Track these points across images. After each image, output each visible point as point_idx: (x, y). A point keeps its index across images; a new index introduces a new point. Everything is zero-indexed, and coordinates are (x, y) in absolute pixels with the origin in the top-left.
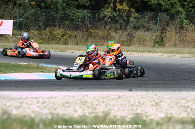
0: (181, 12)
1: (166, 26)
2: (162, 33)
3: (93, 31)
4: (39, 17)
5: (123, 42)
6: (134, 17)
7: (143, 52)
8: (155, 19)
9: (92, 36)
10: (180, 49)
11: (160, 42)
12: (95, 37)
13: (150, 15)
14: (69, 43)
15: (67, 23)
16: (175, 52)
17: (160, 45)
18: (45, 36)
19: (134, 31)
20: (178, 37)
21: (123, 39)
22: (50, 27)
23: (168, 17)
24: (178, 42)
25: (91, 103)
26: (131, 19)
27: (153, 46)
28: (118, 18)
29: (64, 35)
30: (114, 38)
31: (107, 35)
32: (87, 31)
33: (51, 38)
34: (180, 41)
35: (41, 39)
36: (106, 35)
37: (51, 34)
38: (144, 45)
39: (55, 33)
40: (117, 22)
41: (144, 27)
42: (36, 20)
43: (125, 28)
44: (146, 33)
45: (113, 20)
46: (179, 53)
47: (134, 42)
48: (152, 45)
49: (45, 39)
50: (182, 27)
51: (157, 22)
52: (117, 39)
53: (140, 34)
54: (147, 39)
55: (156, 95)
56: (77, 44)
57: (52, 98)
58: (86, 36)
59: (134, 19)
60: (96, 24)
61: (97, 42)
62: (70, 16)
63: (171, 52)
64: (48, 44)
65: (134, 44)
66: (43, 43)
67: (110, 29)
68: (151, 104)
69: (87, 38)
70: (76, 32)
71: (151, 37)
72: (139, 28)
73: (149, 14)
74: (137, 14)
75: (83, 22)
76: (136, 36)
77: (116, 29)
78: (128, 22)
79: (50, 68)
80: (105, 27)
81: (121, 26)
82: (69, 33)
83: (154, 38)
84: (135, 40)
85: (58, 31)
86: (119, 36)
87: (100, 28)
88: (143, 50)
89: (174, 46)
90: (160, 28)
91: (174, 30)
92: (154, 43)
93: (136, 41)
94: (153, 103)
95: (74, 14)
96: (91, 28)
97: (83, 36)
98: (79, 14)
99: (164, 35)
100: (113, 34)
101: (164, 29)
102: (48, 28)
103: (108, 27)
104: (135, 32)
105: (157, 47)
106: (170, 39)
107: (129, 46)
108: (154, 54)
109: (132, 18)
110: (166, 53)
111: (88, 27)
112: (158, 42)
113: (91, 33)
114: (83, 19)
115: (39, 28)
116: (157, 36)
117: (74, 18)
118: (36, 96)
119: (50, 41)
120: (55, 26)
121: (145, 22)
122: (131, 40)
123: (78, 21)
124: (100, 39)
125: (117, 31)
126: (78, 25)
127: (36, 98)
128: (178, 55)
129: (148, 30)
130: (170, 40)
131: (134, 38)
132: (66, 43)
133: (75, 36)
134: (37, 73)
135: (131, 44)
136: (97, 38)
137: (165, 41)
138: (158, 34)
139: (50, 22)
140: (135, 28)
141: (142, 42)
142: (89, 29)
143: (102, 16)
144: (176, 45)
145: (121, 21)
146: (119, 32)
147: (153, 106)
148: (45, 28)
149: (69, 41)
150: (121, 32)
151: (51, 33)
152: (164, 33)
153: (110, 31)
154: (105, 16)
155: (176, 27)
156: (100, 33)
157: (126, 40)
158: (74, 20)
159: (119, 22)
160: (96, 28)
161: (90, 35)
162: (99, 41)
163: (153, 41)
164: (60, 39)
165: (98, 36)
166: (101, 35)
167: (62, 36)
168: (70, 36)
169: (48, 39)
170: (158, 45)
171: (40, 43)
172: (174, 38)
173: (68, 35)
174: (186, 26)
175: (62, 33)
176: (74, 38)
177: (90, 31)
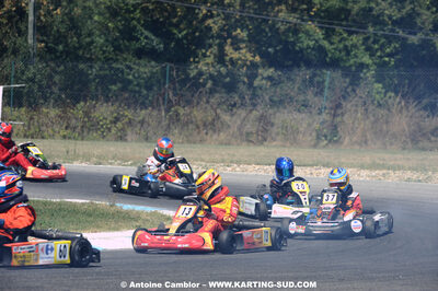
0: (368, 66)
1: (341, 101)
3: (181, 111)
5: (248, 134)
9: (178, 120)
11: (331, 135)
12: (187, 124)
13: (306, 74)
14: (129, 138)
17: (330, 141)
18: (74, 121)
19: (271, 111)
20: (369, 123)
21: (249, 127)
22: (86, 102)
24: (369, 136)
26: (256, 83)
27: (315, 146)
28: (229, 79)
29: (117, 120)
30: (229, 126)
31: (213, 120)
32: (167, 111)
33: (87, 124)
34: (375, 133)
35: (66, 128)
36: (210, 119)
37: (89, 117)
39: (97, 114)
44: (297, 116)
47: (273, 135)
48: (313, 143)
49: (74, 129)
51: (322, 90)
52: (234, 129)
53: (283, 117)
54: (301, 129)
56: (147, 139)
58: (167, 122)
59: (264, 82)
60: (189, 94)
61: (191, 135)
62: (122, 72)
65: (273, 139)
66: (69, 138)
67: (219, 105)
69: (169, 126)
70: (143, 112)
71: (309, 125)
73: (303, 73)
74: (272, 70)
76: (276, 121)
80: (208, 102)
82: (129, 113)
83: (316, 126)
84: (274, 130)
85: (104, 111)
86: (239, 122)
87: (198, 103)
89: (360, 145)
90: (329, 104)
92: (318, 138)
93: (278, 134)
95: (131, 69)
96: (178, 103)
97: (160, 122)
98: (142, 70)
99: (339, 119)
100: (226, 117)
101: (339, 106)
102: (82, 103)
103: (213, 101)
104: (275, 114)
105: (324, 147)
106: (352, 129)
107: (262, 144)
111: (170, 101)
112: (326, 136)
113: (178, 115)
116: (324, 122)
117: (131, 77)
119: (85, 134)
120: (96, 99)
122: (265, 130)
124: (198, 127)
125: (235, 110)
130: (352, 132)
131: (272, 125)
132: (122, 138)
133: (142, 122)
135: (265, 140)
136: (191, 126)
137: (341, 133)
138: (325, 116)
140: (273, 103)
141: (291, 136)
142: (173, 106)
143: (193, 74)
144: (366, 142)
146: (239, 112)
148: (74, 103)
149: (129, 132)
150: (242, 113)
151: (87, 114)
152: (338, 115)
153: (219, 111)
156: (198, 114)
157: (254, 130)
158: (130, 82)
160: (189, 103)
161: (176, 119)
162: (195, 133)
163: (314, 134)
164: (109, 129)
165: (192, 122)
166: (199, 118)
167: (111, 122)
168: (130, 123)
169: (82, 127)
170: (326, 142)
171: (64, 137)
172: (362, 126)
173: (127, 120)
174: (377, 96)
175: (112, 113)
176: (139, 126)
177: (176, 111)
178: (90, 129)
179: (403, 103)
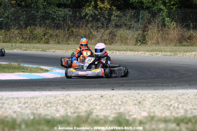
0: (163, 10)
1: (147, 25)
2: (144, 31)
3: (74, 30)
4: (20, 17)
5: (104, 40)
6: (116, 15)
7: (125, 51)
8: (136, 17)
9: (73, 34)
10: (162, 47)
11: (142, 40)
12: (76, 36)
13: (132, 13)
14: (51, 42)
15: (48, 22)
16: (157, 51)
17: (142, 43)
18: (25, 35)
19: (115, 30)
20: (160, 35)
21: (105, 37)
22: (31, 27)
23: (150, 15)
24: (160, 40)
25: (74, 102)
26: (113, 18)
27: (135, 45)
28: (99, 17)
29: (45, 34)
30: (96, 37)
31: (89, 34)
32: (68, 30)
33: (32, 37)
34: (163, 39)
35: (22, 39)
36: (87, 34)
37: (32, 34)
38: (126, 43)
39: (36, 32)
40: (98, 20)
41: (126, 25)
42: (17, 19)
43: (107, 27)
44: (128, 32)
45: (95, 18)
46: (161, 51)
49: (26, 39)
50: (164, 25)
51: (138, 20)
52: (98, 38)
53: (121, 32)
54: (129, 38)
55: (139, 94)
56: (59, 43)
57: (33, 98)
58: (68, 35)
59: (115, 17)
60: (78, 22)
62: (51, 15)
63: (153, 51)
64: (29, 43)
65: (116, 42)
66: (23, 43)
67: (92, 27)
68: (133, 103)
69: (69, 37)
70: (57, 31)
71: (133, 36)
72: (120, 26)
73: (131, 12)
74: (119, 12)
75: (64, 21)
76: (118, 34)
77: (98, 27)
78: (110, 20)
79: (31, 68)
80: (86, 26)
81: (103, 24)
82: (50, 32)
83: (136, 36)
84: (117, 38)
85: (39, 31)
86: (100, 35)
87: (82, 26)
88: (125, 49)
89: (156, 44)
90: (142, 26)
91: (156, 28)
92: (136, 41)
93: (118, 40)
94: (136, 102)
95: (55, 13)
96: (73, 27)
97: (65, 36)
98: (60, 13)
99: (146, 33)
100: (95, 33)
101: (146, 27)
102: (29, 27)
103: (89, 25)
104: (117, 31)
105: (139, 45)
106: (152, 37)
107: (111, 44)
108: (136, 53)
109: (113, 16)
110: (148, 51)
111: (69, 26)
112: (140, 41)
113: (73, 32)
114: (64, 18)
115: (20, 28)
116: (139, 34)
117: (55, 16)
118: (17, 96)
119: (31, 41)
120: (36, 25)
121: (126, 20)
122: (112, 38)
123: (59, 20)
125: (99, 29)
126: (59, 24)
127: (18, 98)
128: (160, 53)
129: (130, 28)
130: (152, 39)
131: (116, 36)
132: (47, 43)
133: (56, 35)
134: (18, 74)
135: (113, 43)
137: (147, 39)
138: (140, 32)
139: (31, 21)
140: (116, 26)
141: (124, 41)
142: (70, 28)
143: (83, 14)
144: (158, 43)
145: (103, 19)
146: (101, 30)
147: (136, 105)
148: (26, 27)
149: (51, 40)
150: (103, 31)
151: (31, 32)
152: (146, 31)
153: (91, 30)
154: (87, 14)
155: (158, 25)
156: (82, 31)
157: (107, 38)
158: (55, 19)
159: (101, 21)
160: (78, 26)
161: (71, 34)
163: (135, 40)
164: (42, 39)
165: (79, 35)
166: (82, 33)
167: (43, 36)
168: (51, 36)
169: (29, 38)
170: (140, 43)
171: (21, 42)
172: (156, 36)
173: (49, 34)
174: (168, 24)
175: (43, 32)
176: (55, 37)
177: (72, 30)
178: (33, 38)
179: (175, 25)
